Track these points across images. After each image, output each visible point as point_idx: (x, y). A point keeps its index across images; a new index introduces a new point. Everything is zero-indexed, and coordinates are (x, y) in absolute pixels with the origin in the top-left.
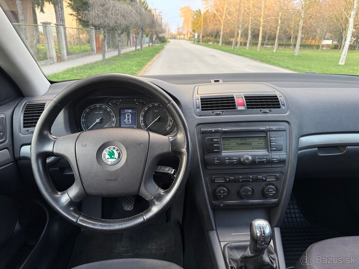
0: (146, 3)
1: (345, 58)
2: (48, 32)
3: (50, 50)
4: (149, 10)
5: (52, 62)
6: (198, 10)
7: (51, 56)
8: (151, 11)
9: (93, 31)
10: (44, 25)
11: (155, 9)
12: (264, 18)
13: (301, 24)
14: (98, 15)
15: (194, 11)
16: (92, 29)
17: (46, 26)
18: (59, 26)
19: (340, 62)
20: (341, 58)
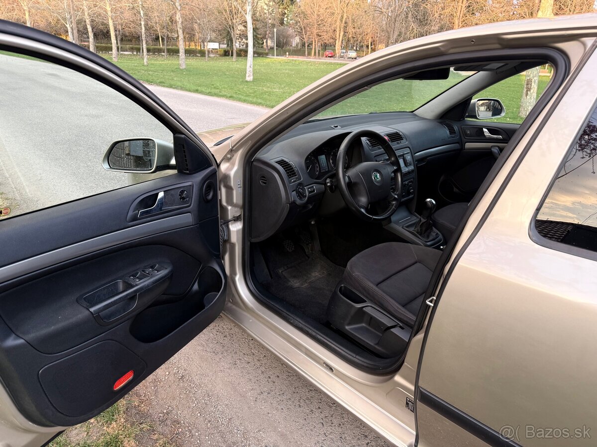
1: (252, 70)
13: (179, 19)
19: (247, 77)
20: (247, 72)
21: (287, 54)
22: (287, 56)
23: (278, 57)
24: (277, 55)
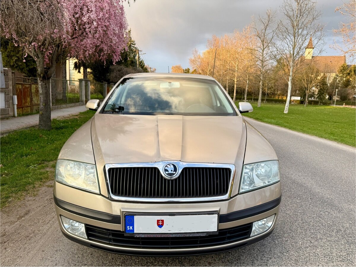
0: (143, 63)
1: (288, 108)
2: (82, 85)
3: (82, 96)
4: (145, 68)
5: (82, 104)
6: (187, 69)
7: (82, 100)
8: (147, 69)
9: (106, 85)
10: (81, 81)
11: (151, 68)
12: (237, 79)
13: (261, 84)
14: (116, 76)
15: (183, 70)
16: (106, 83)
17: (81, 82)
18: (88, 82)
19: (285, 111)
20: (285, 109)
21: (344, 104)
22: (344, 105)
23: (336, 106)
24: (335, 105)
